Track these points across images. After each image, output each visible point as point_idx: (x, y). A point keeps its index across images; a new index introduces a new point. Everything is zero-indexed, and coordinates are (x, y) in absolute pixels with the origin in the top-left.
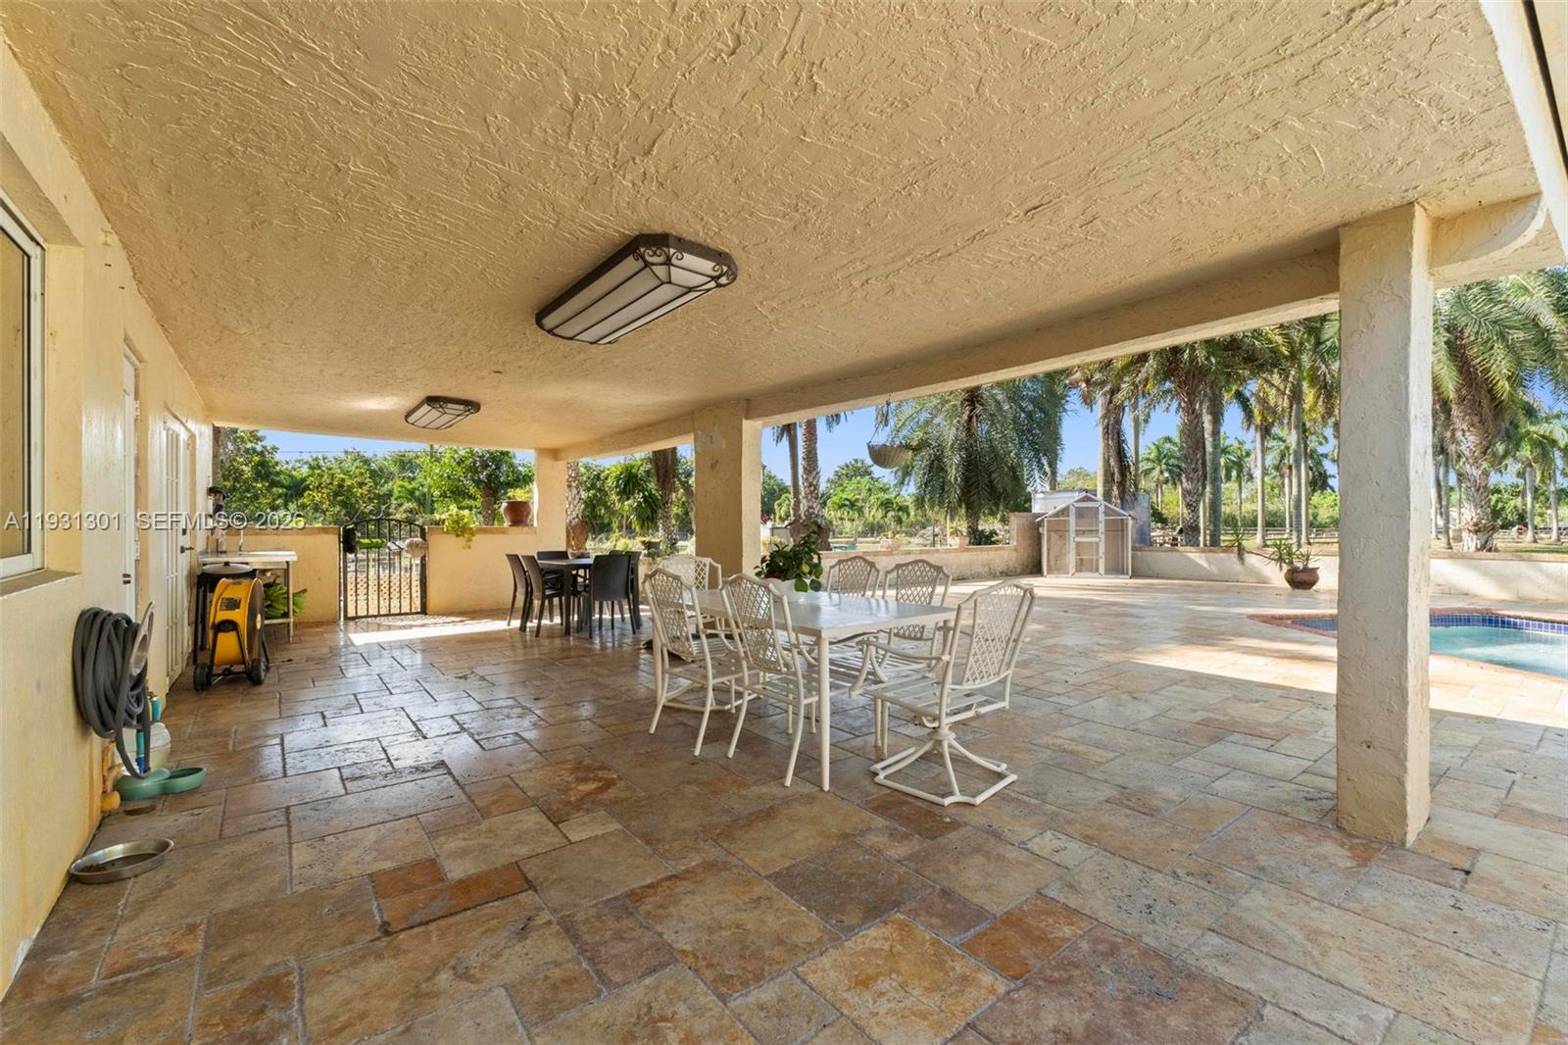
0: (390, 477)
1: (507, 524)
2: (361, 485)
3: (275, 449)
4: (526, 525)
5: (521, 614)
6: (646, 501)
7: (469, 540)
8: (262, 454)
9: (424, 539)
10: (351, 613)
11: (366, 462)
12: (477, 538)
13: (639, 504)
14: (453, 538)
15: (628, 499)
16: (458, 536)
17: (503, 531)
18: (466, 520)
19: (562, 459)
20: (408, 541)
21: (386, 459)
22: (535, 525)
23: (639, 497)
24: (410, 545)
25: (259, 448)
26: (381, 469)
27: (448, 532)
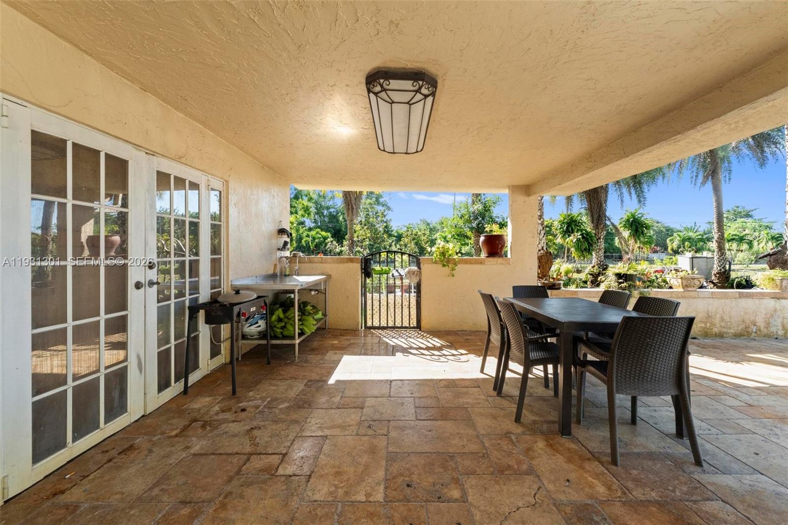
0: (437, 231)
1: (483, 255)
2: (424, 234)
3: (391, 220)
4: (501, 256)
5: (498, 352)
6: (583, 237)
7: (453, 270)
8: (386, 222)
9: (419, 268)
10: (369, 324)
11: (428, 224)
12: (459, 267)
13: (578, 240)
14: (440, 266)
15: (569, 236)
16: (444, 266)
17: (481, 262)
18: (450, 252)
19: (535, 193)
20: (407, 270)
21: (436, 223)
22: (509, 256)
23: (578, 235)
24: (409, 272)
25: (385, 220)
26: (434, 228)
27: (436, 262)
